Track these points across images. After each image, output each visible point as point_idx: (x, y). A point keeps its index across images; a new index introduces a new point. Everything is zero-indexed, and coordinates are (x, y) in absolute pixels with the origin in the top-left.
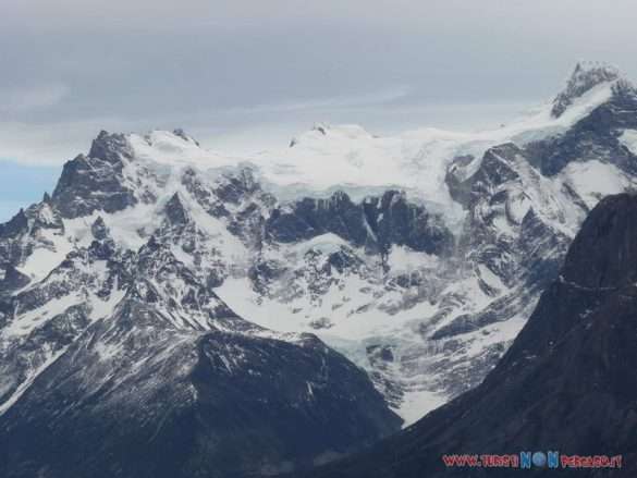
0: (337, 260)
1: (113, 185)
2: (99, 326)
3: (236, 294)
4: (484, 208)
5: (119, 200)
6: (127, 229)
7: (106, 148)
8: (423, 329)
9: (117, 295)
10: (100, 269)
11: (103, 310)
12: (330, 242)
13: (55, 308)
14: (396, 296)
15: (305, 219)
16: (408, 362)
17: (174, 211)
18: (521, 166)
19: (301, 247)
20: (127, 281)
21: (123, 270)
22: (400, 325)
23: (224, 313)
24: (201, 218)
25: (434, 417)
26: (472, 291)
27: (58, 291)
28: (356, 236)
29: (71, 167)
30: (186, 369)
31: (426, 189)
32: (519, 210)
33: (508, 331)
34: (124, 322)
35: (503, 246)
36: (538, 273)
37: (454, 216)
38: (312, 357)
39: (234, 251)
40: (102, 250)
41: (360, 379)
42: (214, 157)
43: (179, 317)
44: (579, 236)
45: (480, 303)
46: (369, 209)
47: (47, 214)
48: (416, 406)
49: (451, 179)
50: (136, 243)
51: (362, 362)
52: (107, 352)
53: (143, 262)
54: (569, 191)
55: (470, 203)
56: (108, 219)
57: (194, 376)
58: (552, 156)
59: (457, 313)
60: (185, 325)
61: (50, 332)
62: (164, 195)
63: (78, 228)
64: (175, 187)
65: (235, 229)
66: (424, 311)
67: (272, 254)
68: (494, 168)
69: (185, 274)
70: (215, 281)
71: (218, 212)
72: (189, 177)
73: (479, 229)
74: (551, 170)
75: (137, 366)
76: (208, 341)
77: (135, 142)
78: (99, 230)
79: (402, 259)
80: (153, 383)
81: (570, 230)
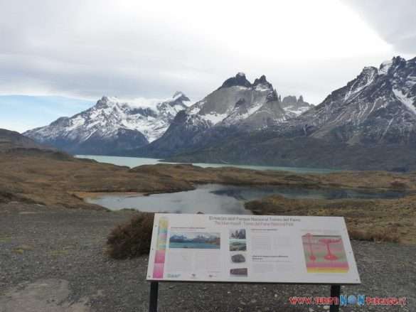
0: (140, 118)
1: (105, 104)
2: (102, 127)
3: (124, 122)
4: (162, 111)
5: (106, 107)
6: (107, 112)
7: (104, 99)
8: (152, 128)
9: (106, 121)
10: (103, 117)
11: (103, 124)
12: (139, 115)
13: (96, 123)
14: (148, 124)
15: (135, 111)
16: (150, 134)
17: (115, 109)
18: (168, 105)
19: (134, 115)
21: (106, 118)
22: (149, 128)
23: (122, 125)
24: (119, 110)
25: (154, 142)
26: (160, 123)
27: (96, 121)
28: (143, 114)
29: (98, 102)
30: (116, 133)
31: (154, 108)
32: (167, 112)
33: (165, 129)
34: (107, 126)
35: (165, 117)
36: (170, 121)
37: (158, 112)
38: (135, 132)
39: (124, 116)
40: (103, 114)
41: (143, 136)
42: (121, 101)
43: (115, 125)
44: (176, 117)
45: (161, 125)
46: (145, 110)
47: (94, 108)
48: (151, 140)
49: (157, 107)
50: (109, 114)
51: (143, 133)
52: (104, 130)
53: (110, 117)
54: (175, 109)
55: (160, 110)
56: (104, 110)
57: (117, 134)
58: (172, 104)
59: (158, 127)
60: (116, 127)
61: (95, 127)
62: (113, 106)
63: (100, 111)
64: (115, 105)
65: (124, 112)
66: (153, 126)
67: (130, 116)
68: (164, 105)
69: (116, 118)
70: (121, 120)
71: (122, 110)
72: (117, 104)
73: (162, 114)
74: (172, 106)
75: (108, 132)
76: (120, 129)
77: (109, 98)
78: (103, 111)
79: (150, 118)
80: (111, 135)
81: (175, 115)
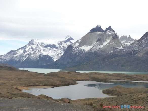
0: (50, 49)
1: (33, 43)
2: (32, 54)
3: (42, 51)
4: (60, 45)
5: (33, 44)
6: (34, 47)
7: (32, 40)
8: (56, 54)
9: (33, 51)
11: (32, 53)
12: (49, 48)
13: (28, 52)
14: (54, 52)
15: (47, 46)
16: (55, 57)
17: (37, 45)
18: (63, 42)
19: (47, 48)
20: (34, 50)
21: (33, 50)
22: (54, 54)
23: (41, 53)
24: (39, 46)
25: (57, 61)
26: (59, 51)
27: (29, 51)
28: (51, 47)
29: (30, 42)
30: (38, 57)
31: (56, 44)
32: (63, 46)
33: (62, 54)
34: (34, 54)
35: (62, 48)
36: (64, 50)
37: (58, 46)
38: (48, 56)
39: (42, 48)
40: (32, 48)
41: (51, 58)
42: (40, 41)
43: (38, 53)
44: (67, 48)
45: (60, 52)
46: (52, 45)
47: (28, 45)
48: (55, 60)
49: (58, 43)
50: (35, 48)
51: (51, 57)
52: (32, 56)
53: (35, 49)
54: (66, 44)
55: (59, 45)
56: (33, 46)
57: (39, 57)
58: (65, 42)
59: (58, 53)
60: (38, 54)
61: (28, 54)
62: (37, 44)
63: (30, 46)
64: (37, 43)
65: (42, 47)
66: (56, 53)
67: (45, 48)
68: (61, 43)
69: (38, 50)
70: (40, 51)
71: (41, 45)
72: (39, 43)
73: (60, 47)
74: (65, 43)
75: (34, 57)
76: (40, 55)
77: (34, 40)
78: (32, 47)
79: (54, 49)
80: (36, 58)
81: (67, 47)
